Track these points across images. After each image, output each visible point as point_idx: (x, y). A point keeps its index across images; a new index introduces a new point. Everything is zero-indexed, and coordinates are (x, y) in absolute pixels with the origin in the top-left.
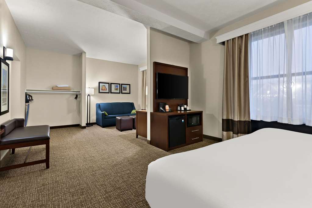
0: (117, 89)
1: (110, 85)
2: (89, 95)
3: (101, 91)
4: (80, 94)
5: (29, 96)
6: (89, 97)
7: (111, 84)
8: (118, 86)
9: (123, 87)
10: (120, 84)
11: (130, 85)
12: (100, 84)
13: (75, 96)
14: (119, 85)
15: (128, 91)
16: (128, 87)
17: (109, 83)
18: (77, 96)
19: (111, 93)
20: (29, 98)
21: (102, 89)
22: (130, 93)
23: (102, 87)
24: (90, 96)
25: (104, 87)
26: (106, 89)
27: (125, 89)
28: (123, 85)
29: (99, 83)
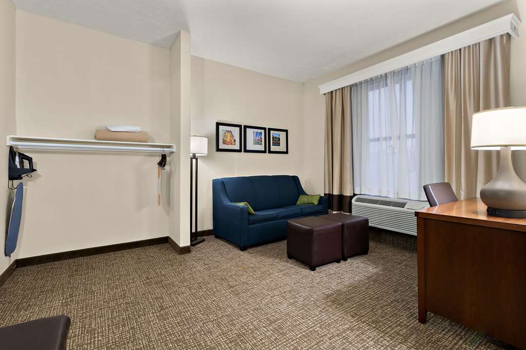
0: (258, 142)
1: (243, 129)
2: (194, 157)
3: (222, 146)
4: (172, 152)
5: (23, 157)
6: (194, 161)
7: (246, 127)
8: (261, 133)
9: (273, 137)
10: (265, 129)
11: (286, 131)
12: (220, 127)
13: (159, 159)
14: (263, 131)
15: (282, 148)
16: (282, 135)
17: (240, 126)
18: (164, 157)
19: (246, 151)
20: (21, 163)
21: (224, 142)
22: (287, 152)
23: (225, 136)
24: (197, 159)
25: (229, 135)
26: (235, 141)
27: (277, 143)
28: (272, 132)
29: (218, 124)
